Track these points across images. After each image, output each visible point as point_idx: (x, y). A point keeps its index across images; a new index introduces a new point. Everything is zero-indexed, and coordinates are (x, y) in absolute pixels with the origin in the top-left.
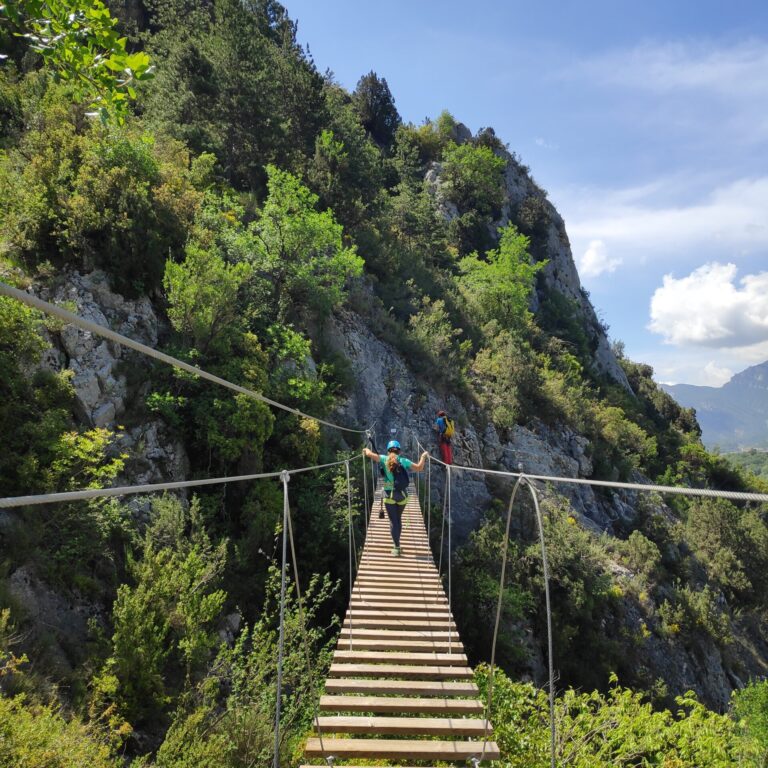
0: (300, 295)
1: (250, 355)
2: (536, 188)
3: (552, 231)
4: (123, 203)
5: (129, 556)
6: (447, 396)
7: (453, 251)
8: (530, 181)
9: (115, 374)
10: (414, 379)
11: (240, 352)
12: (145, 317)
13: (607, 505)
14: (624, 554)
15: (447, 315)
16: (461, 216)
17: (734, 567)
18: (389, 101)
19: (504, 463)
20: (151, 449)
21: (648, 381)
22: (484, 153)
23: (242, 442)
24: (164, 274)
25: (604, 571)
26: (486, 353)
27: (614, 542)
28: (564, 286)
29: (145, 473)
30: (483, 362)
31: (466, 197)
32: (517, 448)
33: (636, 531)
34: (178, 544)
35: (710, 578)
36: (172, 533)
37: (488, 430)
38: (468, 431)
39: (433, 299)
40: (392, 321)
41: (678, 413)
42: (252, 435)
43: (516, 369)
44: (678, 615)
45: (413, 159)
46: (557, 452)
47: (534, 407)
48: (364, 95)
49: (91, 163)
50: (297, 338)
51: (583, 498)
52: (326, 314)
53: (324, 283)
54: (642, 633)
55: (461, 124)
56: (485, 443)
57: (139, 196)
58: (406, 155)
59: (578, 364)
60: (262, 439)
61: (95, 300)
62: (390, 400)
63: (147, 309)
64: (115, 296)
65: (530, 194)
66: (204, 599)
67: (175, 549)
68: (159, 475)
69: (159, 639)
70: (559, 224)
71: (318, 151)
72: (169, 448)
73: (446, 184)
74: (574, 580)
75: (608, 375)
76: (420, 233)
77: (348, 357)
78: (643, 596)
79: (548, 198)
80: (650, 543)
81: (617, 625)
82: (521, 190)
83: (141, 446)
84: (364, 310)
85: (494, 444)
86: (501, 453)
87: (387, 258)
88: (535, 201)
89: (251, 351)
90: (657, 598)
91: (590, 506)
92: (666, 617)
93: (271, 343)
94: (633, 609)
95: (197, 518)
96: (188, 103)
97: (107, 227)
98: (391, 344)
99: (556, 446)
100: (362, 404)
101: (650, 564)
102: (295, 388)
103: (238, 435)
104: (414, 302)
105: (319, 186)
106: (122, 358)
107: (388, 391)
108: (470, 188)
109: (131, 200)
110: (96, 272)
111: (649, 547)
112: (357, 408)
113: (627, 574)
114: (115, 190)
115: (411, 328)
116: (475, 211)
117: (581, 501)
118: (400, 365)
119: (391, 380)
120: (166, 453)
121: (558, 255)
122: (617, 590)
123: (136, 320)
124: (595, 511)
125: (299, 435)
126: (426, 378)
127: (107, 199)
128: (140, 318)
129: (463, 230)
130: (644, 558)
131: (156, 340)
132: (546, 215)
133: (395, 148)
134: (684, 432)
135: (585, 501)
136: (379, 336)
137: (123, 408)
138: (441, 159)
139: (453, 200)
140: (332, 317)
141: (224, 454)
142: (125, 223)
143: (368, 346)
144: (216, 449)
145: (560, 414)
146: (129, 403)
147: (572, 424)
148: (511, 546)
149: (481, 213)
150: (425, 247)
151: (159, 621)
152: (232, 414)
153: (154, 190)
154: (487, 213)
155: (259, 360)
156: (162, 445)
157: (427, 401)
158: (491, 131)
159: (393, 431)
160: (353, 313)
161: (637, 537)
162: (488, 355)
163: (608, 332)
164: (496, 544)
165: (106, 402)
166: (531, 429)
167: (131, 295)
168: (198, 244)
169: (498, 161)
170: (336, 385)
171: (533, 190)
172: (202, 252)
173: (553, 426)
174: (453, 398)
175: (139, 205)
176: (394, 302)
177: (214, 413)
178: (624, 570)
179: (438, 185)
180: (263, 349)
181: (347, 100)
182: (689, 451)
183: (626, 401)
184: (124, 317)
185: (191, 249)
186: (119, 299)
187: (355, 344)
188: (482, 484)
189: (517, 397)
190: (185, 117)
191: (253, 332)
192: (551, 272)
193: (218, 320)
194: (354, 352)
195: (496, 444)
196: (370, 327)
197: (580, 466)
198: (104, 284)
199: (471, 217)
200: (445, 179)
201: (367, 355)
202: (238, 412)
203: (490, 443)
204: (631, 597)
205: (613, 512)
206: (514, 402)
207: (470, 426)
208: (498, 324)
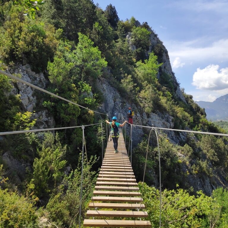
0: (88, 73)
2: (160, 41)
3: (164, 54)
4: (35, 44)
5: (38, 150)
6: (132, 104)
7: (134, 60)
8: (158, 39)
9: (33, 96)
10: (122, 99)
11: (70, 90)
12: (42, 79)
13: (178, 136)
14: (182, 151)
15: (132, 79)
16: (137, 49)
17: (214, 155)
18: (116, 13)
20: (44, 118)
21: (191, 100)
22: (144, 30)
23: (71, 117)
24: (47, 66)
25: (176, 155)
26: (143, 91)
27: (180, 147)
28: (167, 71)
29: (42, 125)
30: (142, 94)
31: (138, 43)
32: (152, 120)
33: (186, 144)
34: (52, 146)
35: (207, 158)
36: (50, 143)
37: (144, 114)
38: (138, 114)
39: (128, 75)
40: (116, 81)
41: (200, 110)
42: (74, 115)
43: (152, 96)
44: (197, 168)
45: (123, 31)
46: (164, 121)
47: (157, 107)
48: (108, 11)
49: (25, 31)
50: (87, 86)
51: (171, 134)
52: (96, 78)
53: (95, 69)
54: (187, 173)
55: (137, 21)
56: (142, 118)
57: (40, 42)
58: (120, 30)
59: (171, 95)
60: (77, 116)
61: (27, 73)
62: (115, 105)
63: (42, 77)
64: (33, 72)
65: (158, 43)
66: (60, 162)
67: (51, 148)
68: (46, 126)
69: (47, 174)
70: (166, 52)
71: (94, 28)
72: (49, 118)
73: (132, 39)
74: (167, 158)
75: (179, 98)
76: (124, 54)
77: (102, 92)
78: (188, 163)
79: (163, 44)
81: (180, 171)
82: (155, 41)
83: (41, 117)
84: (107, 78)
85: (145, 118)
86: (147, 121)
87: (114, 62)
88: (159, 45)
89: (73, 90)
90: (191, 163)
92: (194, 169)
93: (79, 87)
94: (185, 166)
95: (58, 139)
96: (54, 13)
97: (30, 51)
98: (115, 88)
99: (163, 119)
100: (106, 106)
101: (190, 153)
102: (87, 101)
103: (70, 115)
104: (122, 75)
105: (94, 39)
106: (35, 91)
107: (114, 102)
108: (140, 40)
109: (37, 43)
110: (27, 65)
111: (190, 149)
112: (105, 107)
113: (183, 157)
114: (32, 40)
115: (121, 83)
116: (141, 48)
117: (170, 135)
118: (118, 94)
119: (115, 99)
120: (48, 119)
121: (166, 62)
122: (180, 161)
123: (39, 80)
124: (174, 138)
125: (88, 115)
126: (126, 99)
127: (30, 42)
128: (40, 79)
129: (138, 53)
130: (188, 152)
131: (45, 86)
132: (162, 49)
133: (117, 28)
134: (201, 115)
135: (171, 135)
136: (112, 86)
137: (35, 106)
138: (131, 32)
139: (135, 44)
140: (98, 80)
141: (66, 120)
142: (35, 50)
143: (108, 89)
144: (63, 119)
145: (165, 110)
146: (37, 105)
147: (168, 112)
148: (149, 148)
149: (143, 48)
150: (126, 58)
151: (47, 168)
152: (68, 108)
153: (44, 40)
154: (145, 48)
155: (76, 92)
156: (47, 117)
157: (126, 105)
158: (146, 23)
159: (116, 114)
160: (104, 78)
161: (186, 146)
162: (144, 92)
163: (180, 85)
164: (145, 147)
165: (30, 104)
166: (156, 114)
167: (37, 72)
168: (58, 57)
169: (148, 33)
170: (99, 100)
171: (159, 41)
172: (59, 59)
173: (163, 113)
174: (133, 105)
175: (40, 44)
176: (116, 75)
177: (62, 108)
178: (182, 155)
179: (130, 39)
180: (77, 89)
181: (103, 13)
182: (203, 121)
183: (184, 106)
184: (35, 79)
185: (56, 58)
186: (34, 73)
187: (104, 88)
188: (141, 130)
189: (153, 104)
190: (53, 17)
191: (74, 84)
192: (163, 67)
193: (63, 80)
194: (104, 90)
195: (146, 118)
196: (109, 83)
197: (170, 125)
198: (29, 68)
199: (140, 50)
200: (132, 38)
201: (108, 91)
202: (70, 108)
203: (144, 118)
204: (184, 163)
205: (180, 139)
206: (151, 106)
207: (138, 113)
208: (147, 82)
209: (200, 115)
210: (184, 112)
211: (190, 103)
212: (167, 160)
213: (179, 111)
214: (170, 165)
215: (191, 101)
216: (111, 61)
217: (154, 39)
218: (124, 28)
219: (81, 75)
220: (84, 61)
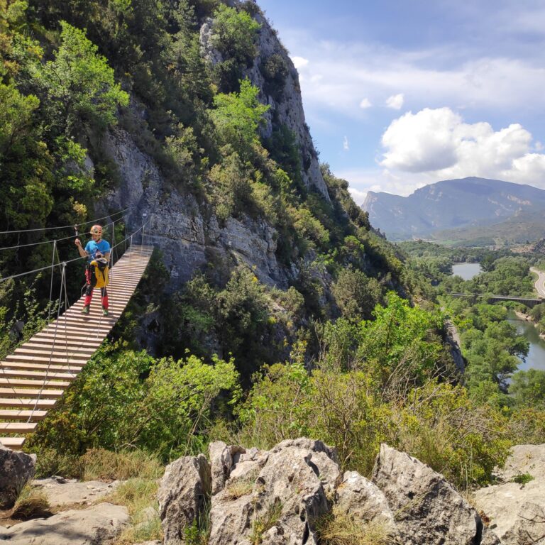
0: (84, 115)
1: (40, 158)
2: (281, 47)
3: (288, 81)
6: (186, 194)
7: (214, 87)
8: (277, 41)
10: (163, 182)
11: (33, 155)
14: (284, 300)
15: (195, 138)
16: (223, 62)
19: (220, 240)
21: (344, 191)
22: (243, 16)
23: (28, 216)
25: (268, 308)
26: (217, 167)
27: (278, 292)
28: (293, 122)
30: (215, 173)
31: (229, 48)
32: (229, 232)
33: (292, 287)
37: (212, 219)
38: (197, 219)
39: (186, 126)
40: (153, 138)
42: (37, 212)
43: (235, 181)
44: (308, 335)
45: (190, 15)
46: (255, 236)
47: (244, 205)
50: (78, 146)
51: (269, 265)
52: (103, 130)
53: (101, 109)
54: (283, 344)
56: (209, 227)
58: (185, 11)
59: (288, 178)
60: (43, 216)
62: (145, 194)
65: (277, 51)
70: (295, 76)
73: (216, 37)
74: (245, 312)
75: (314, 185)
76: (189, 72)
77: (117, 162)
78: (290, 324)
79: (289, 56)
80: (299, 294)
81: (270, 339)
82: (270, 47)
84: (133, 129)
85: (215, 228)
86: (219, 234)
87: (156, 92)
88: (278, 57)
89: (41, 155)
90: (297, 325)
91: (273, 271)
92: (301, 336)
93: (57, 149)
94: (282, 331)
98: (151, 155)
99: (255, 232)
100: (125, 195)
101: (296, 306)
102: (72, 182)
104: (173, 127)
107: (144, 188)
108: (232, 42)
111: (297, 297)
112: (121, 197)
113: (283, 311)
115: (165, 145)
116: (233, 60)
117: (267, 267)
118: (154, 171)
119: (147, 180)
121: (291, 98)
122: (272, 319)
124: (276, 273)
125: (72, 214)
126: (172, 182)
129: (224, 72)
130: (294, 302)
132: (284, 69)
133: (178, 5)
134: (360, 227)
135: (270, 267)
136: (142, 150)
138: (214, 17)
139: (219, 49)
140: (108, 133)
141: (16, 223)
143: (132, 156)
144: (11, 219)
145: (261, 212)
147: (268, 219)
149: (238, 61)
152: (22, 197)
154: (243, 62)
155: (47, 161)
157: (170, 197)
159: (145, 215)
160: (124, 131)
161: (292, 290)
162: (218, 169)
164: (200, 290)
166: (240, 220)
169: (254, 24)
170: (105, 181)
171: (279, 48)
173: (255, 219)
174: (190, 196)
176: (157, 125)
177: (10, 195)
178: (282, 309)
179: (209, 36)
180: (50, 153)
182: (350, 240)
187: (123, 153)
188: (202, 253)
189: (234, 199)
191: (44, 141)
193: (14, 135)
194: (122, 159)
196: (136, 142)
197: (268, 246)
199: (230, 64)
200: (215, 32)
201: (131, 162)
202: (27, 197)
203: (212, 227)
204: (282, 323)
205: (289, 275)
206: (231, 202)
207: (200, 215)
208: (232, 147)
209: (357, 227)
210: (311, 219)
211: (339, 200)
212: (243, 317)
213: (301, 216)
214: (249, 327)
215: (343, 195)
216: (149, 90)
217: (268, 40)
218: (194, 9)
219: (64, 122)
220: (73, 88)
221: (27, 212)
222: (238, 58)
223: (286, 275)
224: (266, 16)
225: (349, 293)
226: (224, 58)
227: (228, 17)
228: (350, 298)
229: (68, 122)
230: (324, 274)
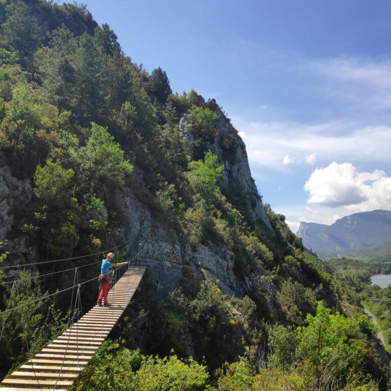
0: (103, 179)
1: (72, 208)
2: (234, 129)
3: (239, 150)
4: (21, 137)
5: (5, 296)
6: (169, 229)
7: (189, 157)
8: (231, 125)
9: (9, 214)
10: (153, 221)
11: (68, 206)
12: (26, 188)
13: (242, 282)
14: (241, 306)
15: (175, 191)
16: (195, 141)
17: (298, 315)
18: (167, 82)
19: (193, 261)
20: (23, 249)
21: (282, 223)
22: (207, 112)
23: (62, 249)
24: (35, 171)
25: (229, 313)
26: (191, 210)
27: (236, 300)
28: (243, 176)
29: (17, 259)
30: (189, 214)
31: (198, 132)
32: (199, 255)
33: (246, 296)
34: (27, 292)
35: (287, 319)
36: (25, 287)
37: (187, 245)
38: (176, 246)
39: (169, 183)
40: (148, 192)
41: (294, 239)
42: (67, 246)
43: (203, 218)
44: (260, 335)
45: (173, 113)
46: (218, 257)
47: (210, 236)
48: (155, 78)
49: (9, 117)
50: (98, 201)
52: (115, 188)
53: (114, 175)
54: (242, 341)
55: (201, 96)
56: (184, 252)
57: (29, 135)
58: (170, 111)
59: (241, 215)
60: (72, 248)
61: (4, 180)
62: (141, 230)
63: (28, 185)
64: (13, 178)
65: (230, 132)
66: (33, 317)
67: (26, 294)
68: (24, 261)
69: (13, 332)
70: (243, 147)
71: (122, 111)
72: (30, 249)
73: (190, 125)
74: (212, 316)
75: (260, 219)
76: (172, 149)
77: (123, 209)
78: (246, 326)
79: (239, 134)
80: (252, 302)
81: (231, 338)
82: (226, 130)
83: (17, 247)
84: (135, 187)
86: (192, 257)
87: (150, 163)
88: (231, 135)
89: (73, 206)
90: (252, 326)
91: (232, 283)
92: (255, 335)
93: (84, 202)
94: (240, 331)
95: (37, 281)
97: (13, 146)
98: (146, 203)
99: (218, 254)
100: (128, 231)
101: (250, 311)
102: (92, 224)
104: (161, 184)
105: (121, 127)
106: (13, 206)
107: (141, 226)
108: (200, 127)
109: (25, 136)
110: (6, 167)
112: (125, 233)
113: (240, 315)
114: (18, 131)
115: (156, 196)
116: (201, 139)
117: (228, 280)
118: (148, 214)
119: (143, 221)
120: (28, 250)
121: (241, 161)
122: (232, 322)
123: (22, 189)
124: (234, 285)
125: (91, 246)
126: (160, 221)
127: (14, 134)
128: (24, 188)
129: (195, 147)
130: (249, 308)
131: (31, 199)
132: (236, 143)
133: (165, 107)
134: (296, 249)
136: (140, 200)
137: (11, 230)
138: (189, 113)
139: (192, 133)
140: (118, 190)
141: (54, 253)
142: (21, 146)
143: (134, 205)
144: (50, 251)
145: (221, 240)
146: (13, 227)
147: (226, 244)
148: (185, 300)
149: (205, 140)
150: (173, 155)
151: (13, 325)
152: (59, 235)
153: (37, 132)
154: (208, 140)
155: (77, 210)
156: (27, 247)
157: (158, 231)
158: (214, 100)
159: (140, 244)
160: (128, 189)
161: (247, 298)
162: (191, 211)
163: (263, 199)
164: (178, 299)
165: (3, 226)
166: (206, 246)
167: (20, 178)
168: (52, 160)
169: (215, 116)
170: (115, 222)
171: (232, 130)
172: (53, 164)
173: (218, 245)
174: (172, 230)
175: (29, 139)
176: (151, 183)
177: (51, 234)
178: (239, 313)
179: (185, 125)
180: (79, 205)
181: (145, 79)
182: (289, 259)
183: (263, 233)
184: (16, 188)
185: (49, 162)
186: (15, 180)
187: (127, 203)
188: (180, 271)
189: (202, 231)
191: (76, 197)
192: (236, 170)
193: (57, 194)
194: (126, 207)
195: (190, 252)
196: (136, 195)
197: (228, 264)
198: (9, 172)
199: (199, 142)
200: (189, 123)
201: (132, 208)
202: (62, 235)
203: (186, 252)
204: (240, 325)
205: (244, 286)
206: (200, 233)
207: (178, 243)
208: (200, 195)
209: (294, 248)
210: (259, 243)
211: (279, 229)
212: (210, 320)
213: (250, 241)
214: (215, 328)
215: (281, 225)
216: (146, 161)
217: (224, 125)
218: (175, 109)
219: (90, 184)
220: (97, 162)
221: (61, 245)
222: (204, 138)
223: (242, 286)
224: (223, 110)
225: (291, 300)
226: (195, 138)
227: (197, 112)
228: (292, 304)
229: (92, 184)
230: (271, 285)
